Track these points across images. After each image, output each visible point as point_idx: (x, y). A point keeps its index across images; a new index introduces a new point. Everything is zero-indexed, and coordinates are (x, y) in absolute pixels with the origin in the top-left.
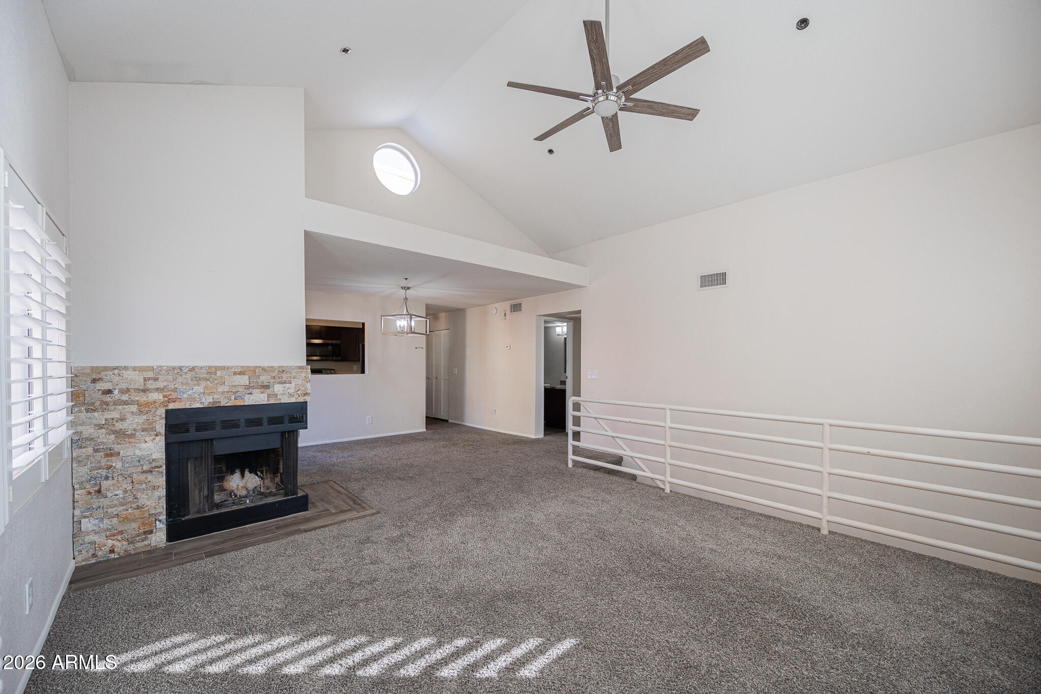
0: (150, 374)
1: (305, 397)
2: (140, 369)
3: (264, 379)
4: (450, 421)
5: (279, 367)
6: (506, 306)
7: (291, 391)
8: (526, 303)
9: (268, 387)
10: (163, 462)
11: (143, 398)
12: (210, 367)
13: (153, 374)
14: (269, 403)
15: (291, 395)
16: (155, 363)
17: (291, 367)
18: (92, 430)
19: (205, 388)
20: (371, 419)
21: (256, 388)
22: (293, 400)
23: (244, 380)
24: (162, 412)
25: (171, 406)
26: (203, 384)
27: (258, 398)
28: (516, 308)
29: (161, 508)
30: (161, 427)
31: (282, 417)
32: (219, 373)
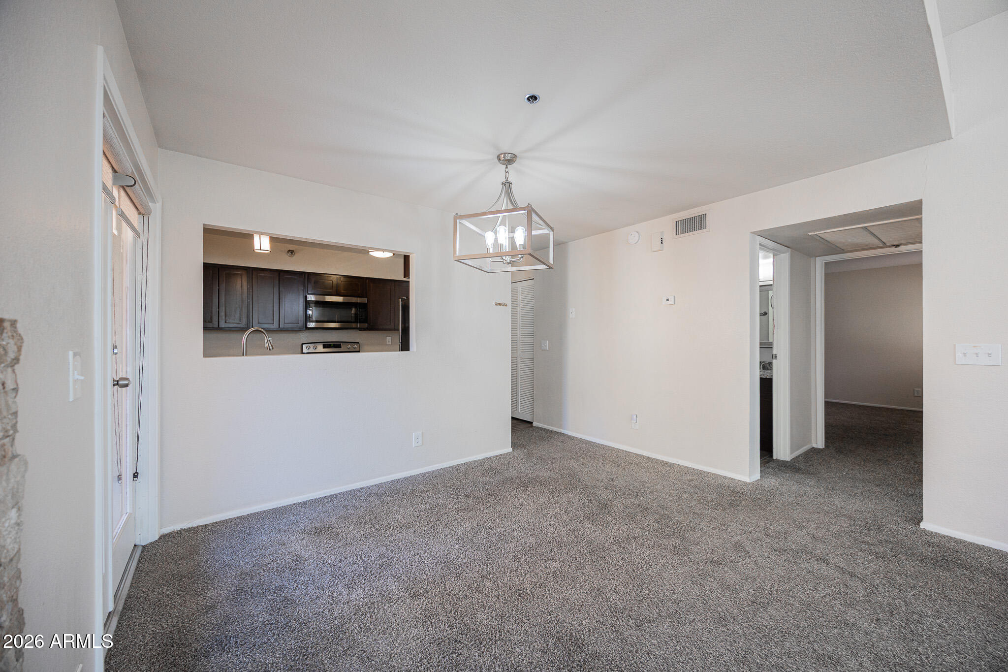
4: (535, 424)
6: (667, 224)
8: (715, 213)
20: (420, 439)
28: (696, 223)
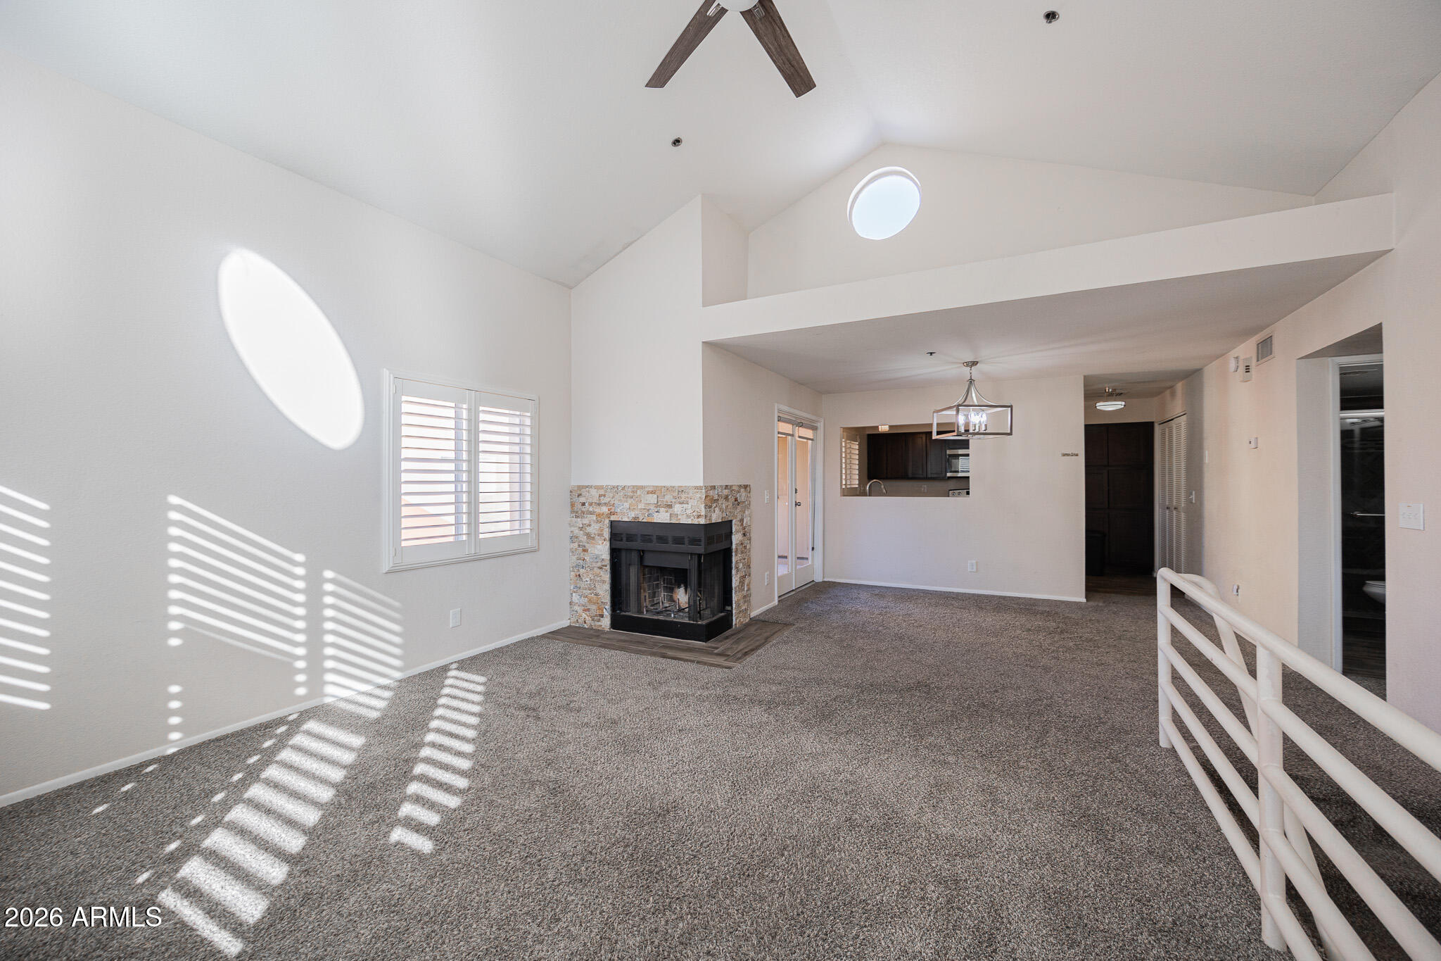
0: (602, 492)
1: (699, 520)
2: (598, 488)
3: (668, 498)
5: (679, 487)
7: (689, 512)
9: (670, 506)
10: (607, 562)
11: (598, 510)
12: (634, 487)
13: (603, 490)
14: (671, 522)
15: (688, 516)
16: (604, 483)
17: (688, 487)
18: (577, 531)
19: (630, 504)
21: (662, 507)
22: (689, 521)
23: (652, 499)
24: (607, 522)
25: (613, 518)
26: (630, 501)
27: (662, 517)
29: (607, 598)
30: (607, 534)
31: (683, 538)
32: (639, 492)
